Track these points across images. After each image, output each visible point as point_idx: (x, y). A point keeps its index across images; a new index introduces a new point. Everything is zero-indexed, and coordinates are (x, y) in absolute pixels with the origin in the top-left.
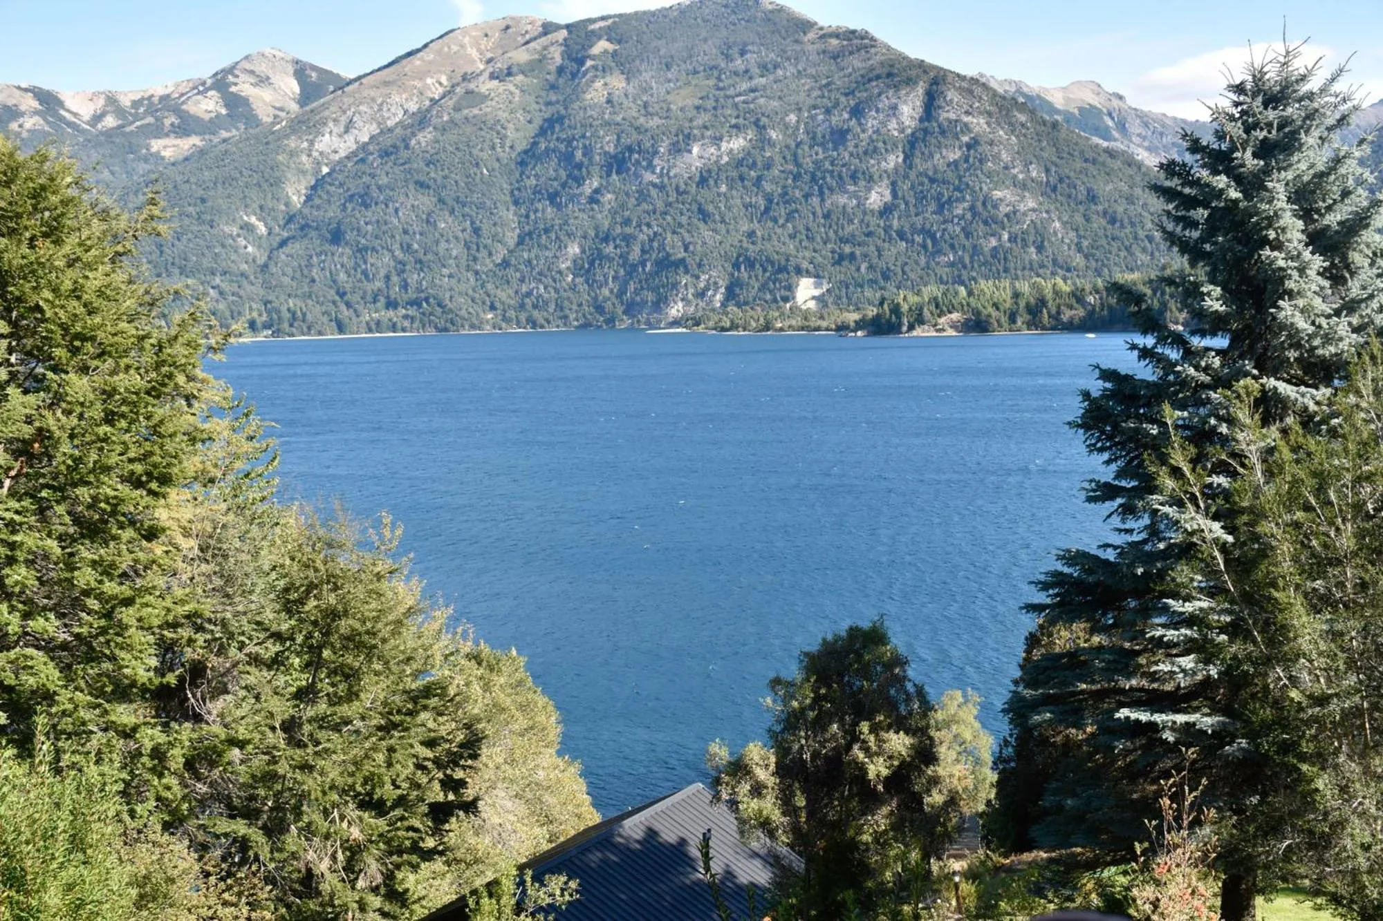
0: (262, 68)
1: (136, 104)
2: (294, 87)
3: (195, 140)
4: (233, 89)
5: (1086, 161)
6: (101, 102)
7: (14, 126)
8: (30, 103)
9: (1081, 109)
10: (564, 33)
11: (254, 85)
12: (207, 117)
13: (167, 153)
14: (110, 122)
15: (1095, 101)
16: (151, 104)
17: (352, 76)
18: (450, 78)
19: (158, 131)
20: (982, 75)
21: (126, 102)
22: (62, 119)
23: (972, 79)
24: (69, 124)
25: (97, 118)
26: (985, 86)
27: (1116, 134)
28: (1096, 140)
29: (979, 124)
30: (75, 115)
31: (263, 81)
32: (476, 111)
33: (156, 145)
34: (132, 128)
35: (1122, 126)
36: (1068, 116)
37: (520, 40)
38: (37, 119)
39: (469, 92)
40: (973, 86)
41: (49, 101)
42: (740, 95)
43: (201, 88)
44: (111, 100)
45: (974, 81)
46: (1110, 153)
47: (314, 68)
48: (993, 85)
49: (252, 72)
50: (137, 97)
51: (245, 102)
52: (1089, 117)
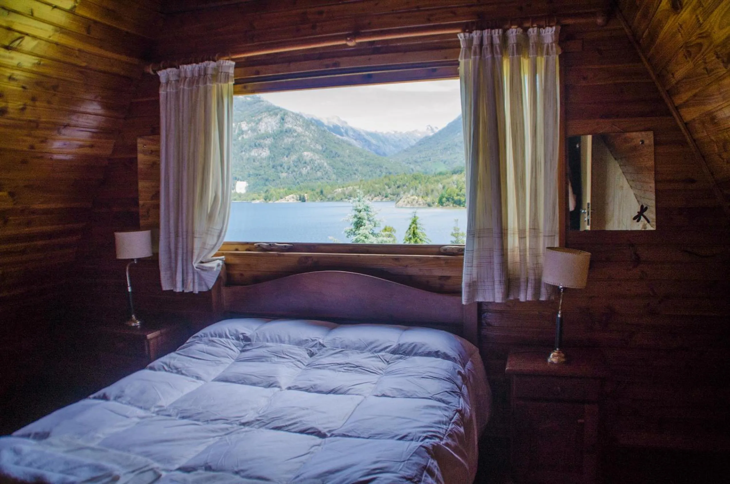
5: (335, 143)
9: (333, 126)
15: (339, 124)
20: (300, 113)
23: (297, 114)
26: (301, 117)
27: (344, 134)
28: (338, 136)
29: (299, 130)
35: (346, 132)
36: (329, 128)
40: (297, 117)
45: (297, 115)
46: (343, 141)
48: (304, 116)
52: (336, 129)
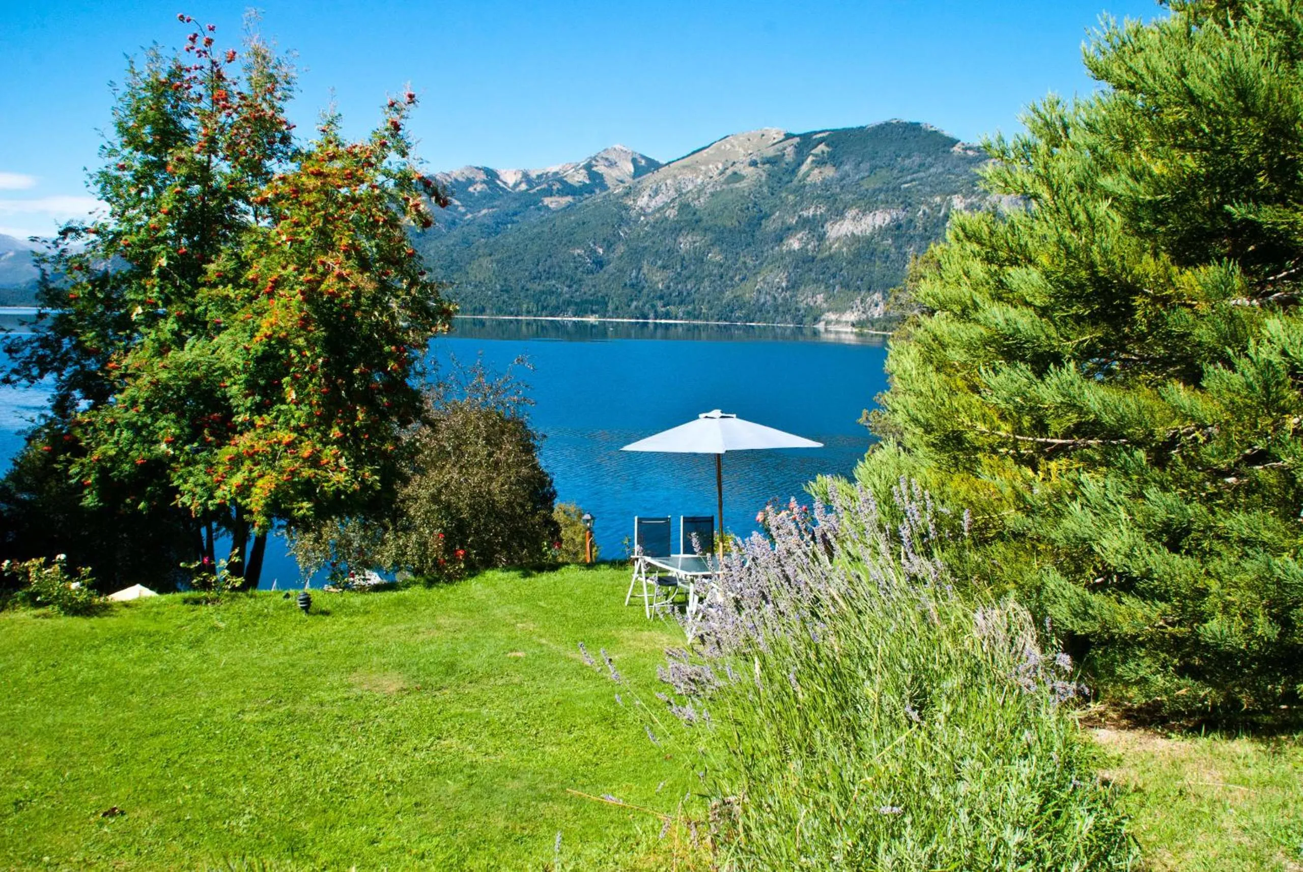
0: (612, 157)
1: (539, 177)
2: (631, 168)
3: (569, 199)
4: (595, 169)
6: (520, 176)
7: (471, 189)
8: (482, 176)
10: (798, 139)
11: (608, 167)
12: (577, 185)
13: (552, 206)
14: (523, 187)
16: (547, 177)
17: (664, 162)
18: (724, 164)
19: (549, 193)
21: (533, 175)
22: (498, 186)
24: (502, 189)
25: (516, 185)
30: (505, 183)
31: (612, 164)
32: (737, 185)
33: (547, 201)
34: (535, 190)
37: (770, 143)
38: (485, 186)
39: (735, 173)
41: (492, 175)
42: (906, 183)
43: (576, 168)
44: (526, 176)
47: (643, 157)
49: (607, 159)
50: (540, 173)
51: (600, 176)
